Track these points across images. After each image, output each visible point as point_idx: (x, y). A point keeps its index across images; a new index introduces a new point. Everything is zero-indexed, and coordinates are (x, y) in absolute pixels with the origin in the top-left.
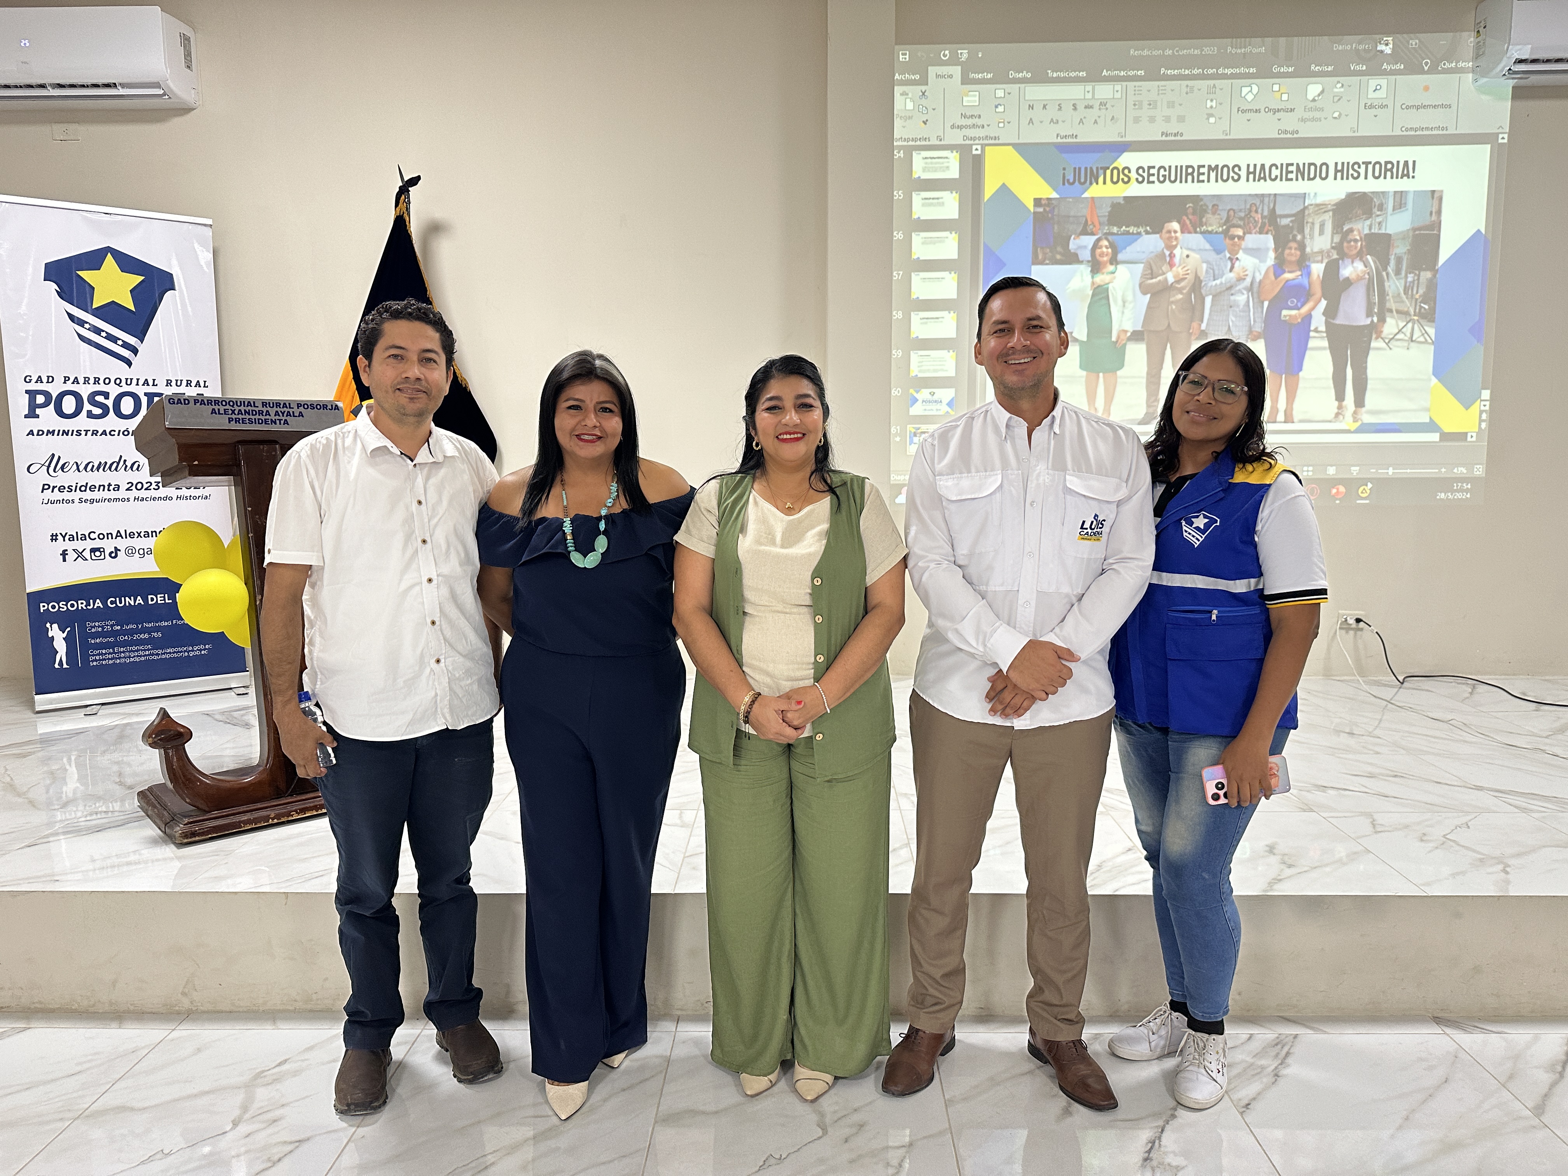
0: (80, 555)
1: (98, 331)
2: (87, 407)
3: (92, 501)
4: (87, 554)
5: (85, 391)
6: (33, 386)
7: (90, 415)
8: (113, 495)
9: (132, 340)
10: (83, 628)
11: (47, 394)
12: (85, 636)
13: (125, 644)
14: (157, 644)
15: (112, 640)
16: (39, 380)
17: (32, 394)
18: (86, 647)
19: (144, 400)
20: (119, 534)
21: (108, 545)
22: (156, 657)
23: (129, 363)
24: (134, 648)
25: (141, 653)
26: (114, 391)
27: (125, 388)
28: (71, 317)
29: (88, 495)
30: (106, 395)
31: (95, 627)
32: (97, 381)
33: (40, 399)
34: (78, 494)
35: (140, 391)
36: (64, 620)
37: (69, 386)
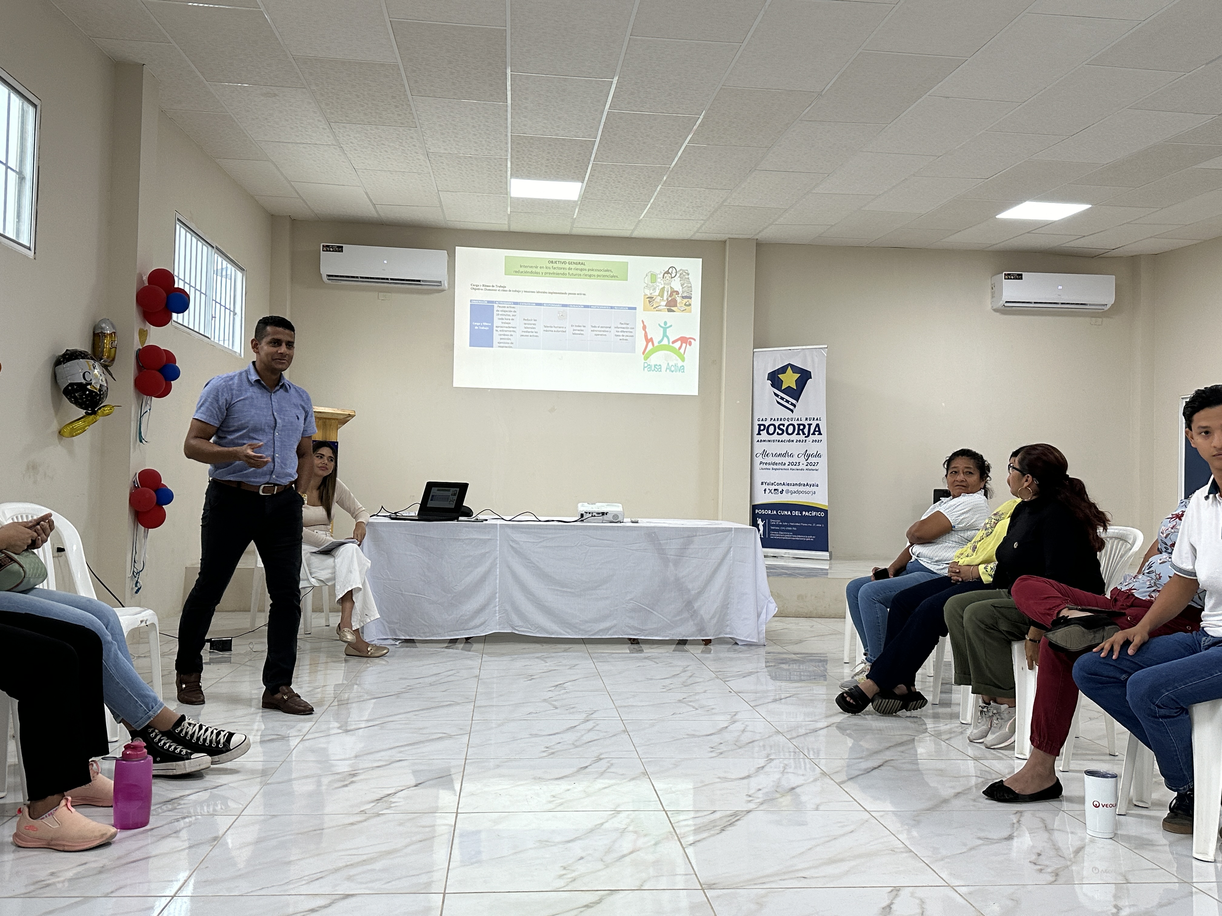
0: (770, 491)
1: (782, 398)
2: (777, 430)
3: (776, 469)
4: (773, 491)
5: (777, 423)
6: (761, 423)
7: (778, 434)
8: (783, 467)
9: (794, 402)
10: (769, 522)
11: (764, 425)
12: (770, 525)
13: (783, 531)
14: (795, 533)
15: (778, 528)
16: (762, 420)
17: (760, 425)
18: (770, 530)
19: (797, 427)
20: (784, 484)
21: (780, 488)
22: (794, 539)
23: (792, 411)
24: (786, 533)
25: (788, 536)
26: (786, 423)
27: (791, 422)
28: (775, 394)
29: (775, 467)
30: (784, 425)
31: (773, 522)
32: (781, 420)
33: (762, 427)
34: (772, 466)
35: (795, 423)
36: (763, 517)
37: (772, 422)
